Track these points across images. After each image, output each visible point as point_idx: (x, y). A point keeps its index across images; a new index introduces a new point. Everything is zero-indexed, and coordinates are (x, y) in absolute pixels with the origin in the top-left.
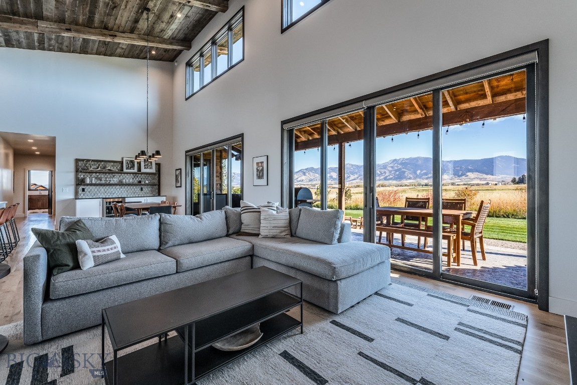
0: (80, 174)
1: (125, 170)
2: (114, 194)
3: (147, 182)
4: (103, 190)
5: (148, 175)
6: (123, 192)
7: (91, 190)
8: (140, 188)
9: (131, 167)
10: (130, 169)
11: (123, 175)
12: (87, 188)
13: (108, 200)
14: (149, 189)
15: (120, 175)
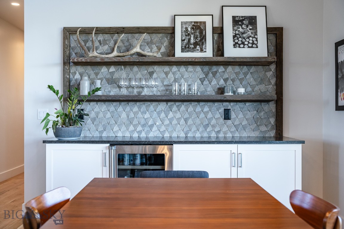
0: (73, 69)
1: (179, 54)
2: (151, 126)
3: (241, 90)
4: (124, 115)
5: (245, 68)
6: (175, 122)
7: (97, 114)
8: (222, 110)
9: (196, 44)
10: (193, 50)
11: (175, 68)
12: (87, 107)
13: (128, 150)
14: (249, 115)
15: (166, 68)
